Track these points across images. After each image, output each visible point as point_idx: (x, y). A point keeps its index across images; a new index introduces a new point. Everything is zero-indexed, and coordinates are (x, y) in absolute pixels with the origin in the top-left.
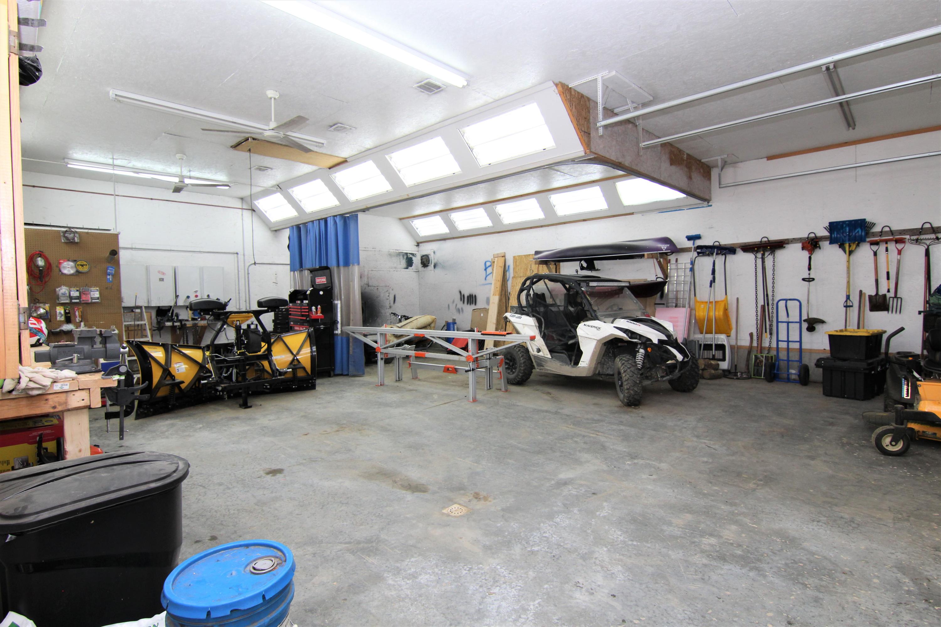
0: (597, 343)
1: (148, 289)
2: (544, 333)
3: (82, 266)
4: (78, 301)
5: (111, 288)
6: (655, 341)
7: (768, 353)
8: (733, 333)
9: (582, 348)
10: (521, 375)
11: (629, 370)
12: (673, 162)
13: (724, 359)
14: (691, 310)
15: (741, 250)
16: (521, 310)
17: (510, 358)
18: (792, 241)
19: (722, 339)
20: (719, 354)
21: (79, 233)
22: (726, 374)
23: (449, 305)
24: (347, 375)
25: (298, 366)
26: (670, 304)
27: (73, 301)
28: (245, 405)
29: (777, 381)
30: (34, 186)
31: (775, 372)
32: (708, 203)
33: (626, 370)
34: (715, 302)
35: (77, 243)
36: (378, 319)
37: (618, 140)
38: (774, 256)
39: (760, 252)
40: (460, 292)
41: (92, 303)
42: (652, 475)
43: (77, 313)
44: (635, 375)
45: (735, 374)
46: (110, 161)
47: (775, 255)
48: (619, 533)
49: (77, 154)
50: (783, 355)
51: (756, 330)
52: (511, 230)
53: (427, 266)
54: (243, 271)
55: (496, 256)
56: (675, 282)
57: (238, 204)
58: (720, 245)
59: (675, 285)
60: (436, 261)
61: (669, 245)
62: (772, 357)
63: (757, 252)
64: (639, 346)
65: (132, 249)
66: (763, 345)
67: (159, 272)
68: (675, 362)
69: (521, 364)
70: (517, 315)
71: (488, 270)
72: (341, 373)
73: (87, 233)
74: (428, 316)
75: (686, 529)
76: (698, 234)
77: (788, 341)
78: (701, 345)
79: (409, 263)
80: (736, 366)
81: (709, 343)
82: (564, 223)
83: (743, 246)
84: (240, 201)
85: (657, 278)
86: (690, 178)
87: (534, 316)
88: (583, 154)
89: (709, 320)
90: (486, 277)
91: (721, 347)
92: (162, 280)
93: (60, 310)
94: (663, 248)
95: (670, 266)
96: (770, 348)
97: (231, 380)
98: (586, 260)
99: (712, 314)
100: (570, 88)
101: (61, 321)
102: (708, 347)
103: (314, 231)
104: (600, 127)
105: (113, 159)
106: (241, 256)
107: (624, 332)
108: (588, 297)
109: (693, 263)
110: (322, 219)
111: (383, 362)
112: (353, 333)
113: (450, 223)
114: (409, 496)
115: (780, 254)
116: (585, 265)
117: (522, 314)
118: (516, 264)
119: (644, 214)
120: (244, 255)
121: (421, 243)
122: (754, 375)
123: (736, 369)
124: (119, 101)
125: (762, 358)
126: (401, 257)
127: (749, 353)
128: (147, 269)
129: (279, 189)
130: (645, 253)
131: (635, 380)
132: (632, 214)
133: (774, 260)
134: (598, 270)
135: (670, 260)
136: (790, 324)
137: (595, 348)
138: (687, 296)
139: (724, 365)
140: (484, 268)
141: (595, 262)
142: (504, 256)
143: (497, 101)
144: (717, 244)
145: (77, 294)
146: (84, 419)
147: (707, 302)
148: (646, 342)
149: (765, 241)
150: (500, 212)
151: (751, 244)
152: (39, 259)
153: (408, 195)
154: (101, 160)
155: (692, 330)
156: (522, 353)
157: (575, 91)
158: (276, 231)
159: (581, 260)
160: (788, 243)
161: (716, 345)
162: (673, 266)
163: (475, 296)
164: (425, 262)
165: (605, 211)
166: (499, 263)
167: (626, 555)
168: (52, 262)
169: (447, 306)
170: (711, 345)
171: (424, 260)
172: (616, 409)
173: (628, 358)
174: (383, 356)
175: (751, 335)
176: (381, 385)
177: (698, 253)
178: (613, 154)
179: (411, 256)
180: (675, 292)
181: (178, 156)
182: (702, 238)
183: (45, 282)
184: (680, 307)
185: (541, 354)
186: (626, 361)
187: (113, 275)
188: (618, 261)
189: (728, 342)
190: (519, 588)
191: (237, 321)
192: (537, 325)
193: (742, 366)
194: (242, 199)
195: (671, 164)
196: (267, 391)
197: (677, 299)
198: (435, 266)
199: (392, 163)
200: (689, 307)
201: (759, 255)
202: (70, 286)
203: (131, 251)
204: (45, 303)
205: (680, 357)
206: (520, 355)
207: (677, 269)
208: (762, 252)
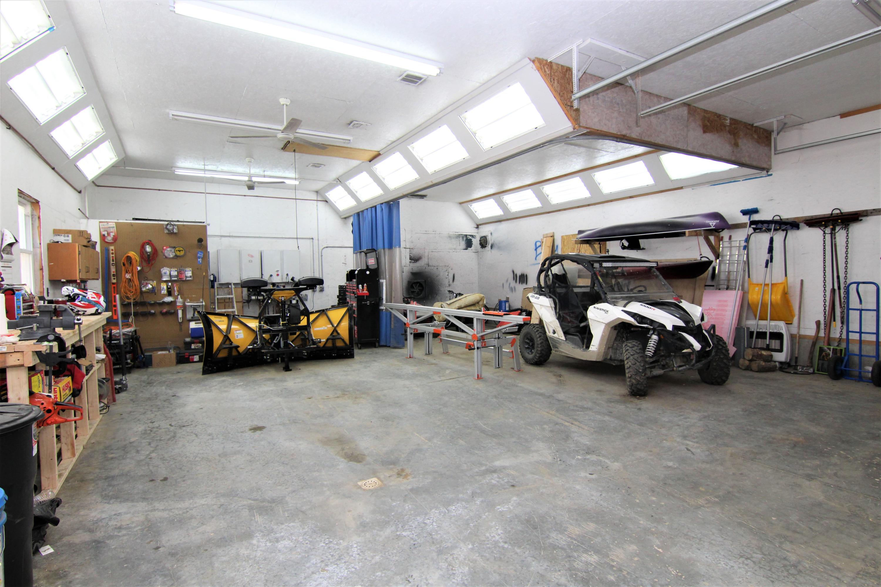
0: (605, 326)
1: (241, 269)
2: (559, 315)
3: (179, 251)
4: (176, 279)
5: (201, 269)
6: (669, 328)
7: (838, 346)
8: (795, 320)
9: (592, 332)
10: (538, 355)
11: (632, 358)
12: (706, 129)
13: (781, 350)
14: (744, 294)
15: (805, 225)
16: (540, 291)
17: (529, 338)
18: (871, 213)
19: (780, 326)
20: (775, 344)
21: (177, 226)
22: (785, 367)
23: (503, 285)
24: (389, 347)
25: (338, 337)
26: (721, 287)
27: (173, 279)
28: (287, 369)
29: (846, 379)
30: (159, 190)
31: (843, 368)
32: (767, 172)
33: (629, 357)
34: (772, 284)
35: (176, 233)
36: (437, 297)
37: (621, 110)
38: (847, 231)
39: (829, 226)
40: (513, 272)
41: (186, 281)
42: (592, 474)
43: (176, 288)
44: (638, 364)
45: (795, 367)
46: (202, 167)
47: (850, 230)
48: (500, 532)
49: (181, 163)
50: (854, 348)
51: (823, 318)
52: (560, 210)
53: (486, 247)
54: (317, 254)
55: (546, 236)
56: (728, 262)
57: (314, 196)
58: (781, 219)
59: (727, 265)
60: (492, 242)
61: (718, 221)
62: (841, 350)
63: (826, 227)
64: (651, 332)
65: (229, 236)
66: (832, 335)
67: (249, 255)
68: (691, 351)
69: (538, 344)
70: (536, 295)
71: (538, 250)
72: (385, 344)
73: (184, 225)
74: (477, 294)
75: (575, 540)
76: (755, 207)
77: (861, 333)
78: (752, 333)
79: (469, 244)
80: (796, 358)
81: (764, 330)
82: (611, 201)
83: (807, 220)
84: (316, 193)
85: (701, 258)
86: (736, 145)
87: (550, 297)
88: (571, 130)
89: (764, 305)
90: (537, 256)
91: (778, 336)
92: (251, 261)
93: (164, 286)
94: (711, 224)
95: (723, 244)
96: (840, 340)
97: (280, 347)
98: (627, 239)
99: (767, 297)
100: (551, 62)
101: (164, 294)
102: (761, 335)
103: (368, 216)
104: (575, 100)
105: (204, 165)
106: (316, 241)
107: (632, 317)
108: (600, 278)
109: (747, 240)
110: (373, 207)
111: (412, 336)
112: (392, 309)
113: (503, 206)
114: (342, 464)
115: (856, 229)
116: (626, 244)
117: (541, 295)
118: (564, 244)
119: (695, 188)
120: (318, 240)
121: (480, 225)
122: (818, 370)
123: (796, 362)
124: (176, 119)
125: (829, 351)
126: (461, 238)
127: (814, 344)
128: (240, 253)
129: (339, 182)
130: (687, 231)
131: (638, 368)
132: (681, 188)
133: (847, 236)
134: (643, 249)
135: (722, 237)
136: (863, 312)
137: (604, 332)
138: (740, 278)
139: (781, 357)
140: (534, 248)
141: (641, 241)
142: (553, 236)
143: (484, 84)
144: (777, 218)
145: (176, 273)
146: (24, 375)
147: (761, 285)
148: (660, 328)
149: (837, 214)
150: (548, 193)
151: (819, 217)
152: (148, 246)
153: (432, 182)
154: (197, 166)
155: (745, 315)
156: (540, 334)
157: (557, 65)
158: (345, 218)
159: (621, 239)
160: (866, 216)
161: (770, 333)
162: (726, 244)
163: (526, 276)
164: (484, 242)
165: (652, 186)
166: (548, 243)
167: (485, 556)
168: (158, 248)
169: (502, 285)
170: (765, 333)
171: (483, 242)
172: (618, 398)
173: (634, 345)
174: (412, 331)
175: (818, 323)
176: (410, 357)
177: (755, 229)
178: (614, 126)
179: (470, 238)
180: (727, 273)
181: (248, 159)
182: (760, 211)
183: (152, 264)
184: (732, 289)
185: (556, 335)
186: (630, 347)
187: (202, 258)
188: (665, 239)
189: (788, 330)
190: (353, 570)
191: (282, 297)
192: (553, 305)
193: (804, 358)
194: (317, 192)
195: (705, 132)
196: (305, 357)
197: (728, 280)
198: (492, 247)
199: (414, 153)
200: (743, 289)
201: (828, 230)
202: (171, 267)
203: (229, 238)
204: (153, 281)
205: (697, 346)
206: (538, 336)
207: (731, 247)
208: (831, 227)
